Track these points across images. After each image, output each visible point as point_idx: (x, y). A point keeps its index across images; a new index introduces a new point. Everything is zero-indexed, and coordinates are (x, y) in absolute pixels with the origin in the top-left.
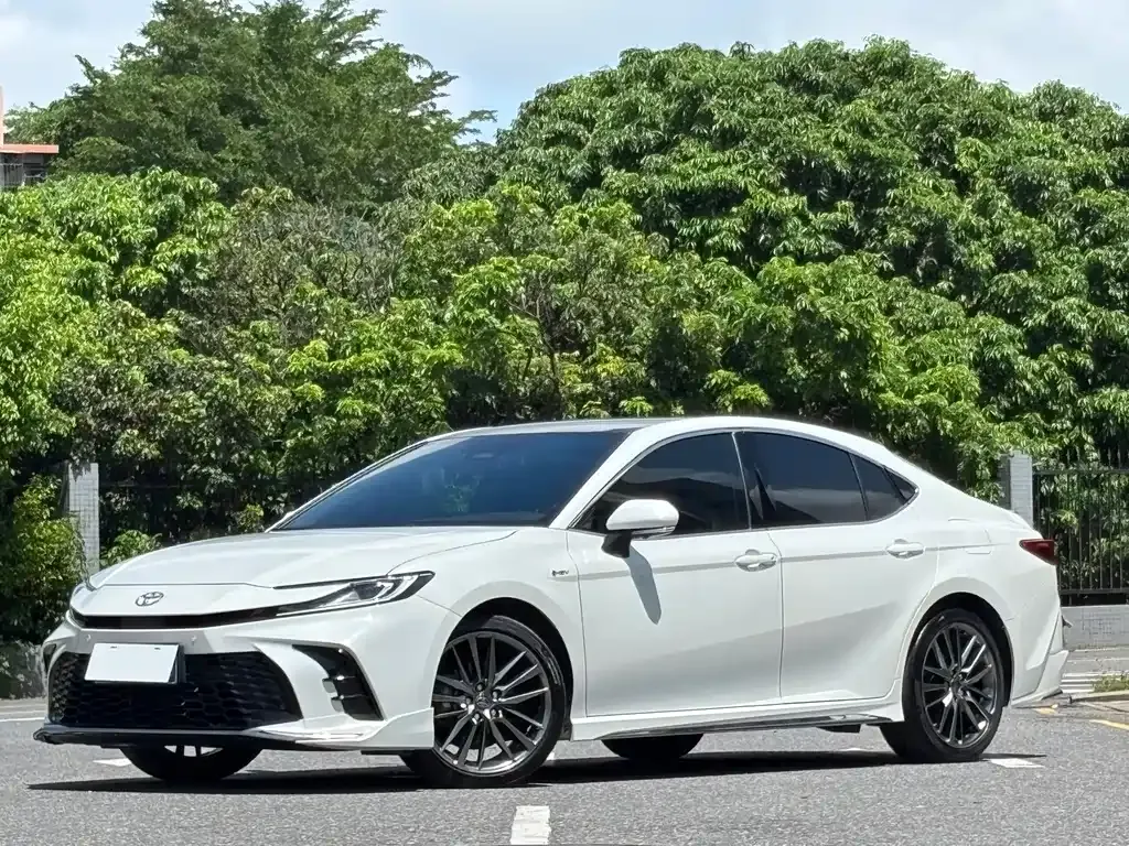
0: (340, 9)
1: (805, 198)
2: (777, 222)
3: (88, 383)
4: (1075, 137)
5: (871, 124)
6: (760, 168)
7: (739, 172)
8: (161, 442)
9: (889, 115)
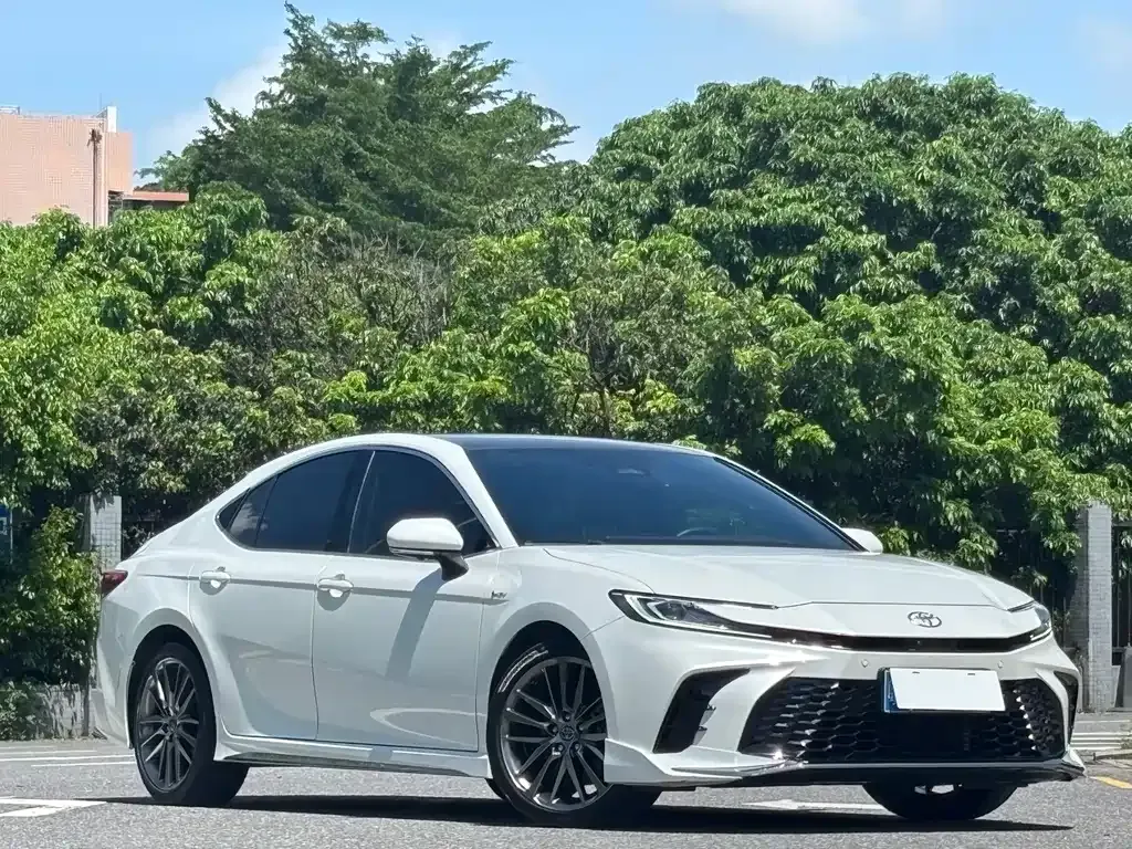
0: (470, 60)
1: (884, 237)
2: (853, 259)
3: (114, 413)
5: (957, 162)
6: (839, 204)
7: (816, 209)
8: (188, 475)
9: (976, 152)
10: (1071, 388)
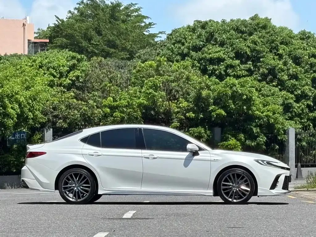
1: (239, 61)
3: (50, 108)
4: (309, 44)
5: (257, 42)
6: (228, 53)
7: (223, 53)
8: (68, 123)
9: (262, 39)
10: (286, 99)
